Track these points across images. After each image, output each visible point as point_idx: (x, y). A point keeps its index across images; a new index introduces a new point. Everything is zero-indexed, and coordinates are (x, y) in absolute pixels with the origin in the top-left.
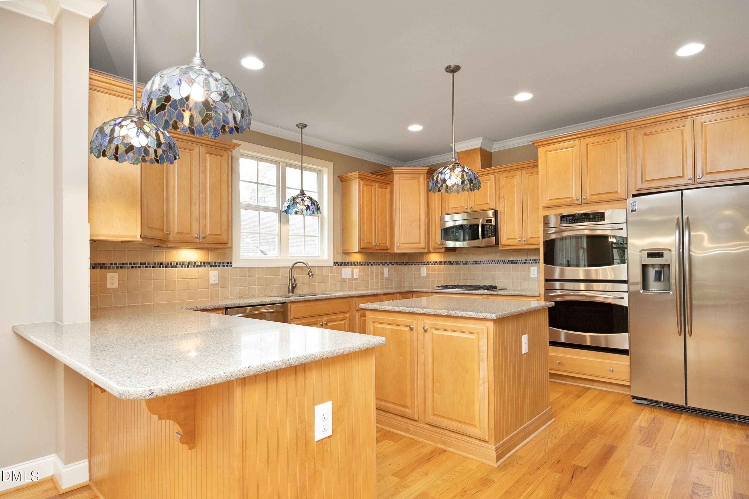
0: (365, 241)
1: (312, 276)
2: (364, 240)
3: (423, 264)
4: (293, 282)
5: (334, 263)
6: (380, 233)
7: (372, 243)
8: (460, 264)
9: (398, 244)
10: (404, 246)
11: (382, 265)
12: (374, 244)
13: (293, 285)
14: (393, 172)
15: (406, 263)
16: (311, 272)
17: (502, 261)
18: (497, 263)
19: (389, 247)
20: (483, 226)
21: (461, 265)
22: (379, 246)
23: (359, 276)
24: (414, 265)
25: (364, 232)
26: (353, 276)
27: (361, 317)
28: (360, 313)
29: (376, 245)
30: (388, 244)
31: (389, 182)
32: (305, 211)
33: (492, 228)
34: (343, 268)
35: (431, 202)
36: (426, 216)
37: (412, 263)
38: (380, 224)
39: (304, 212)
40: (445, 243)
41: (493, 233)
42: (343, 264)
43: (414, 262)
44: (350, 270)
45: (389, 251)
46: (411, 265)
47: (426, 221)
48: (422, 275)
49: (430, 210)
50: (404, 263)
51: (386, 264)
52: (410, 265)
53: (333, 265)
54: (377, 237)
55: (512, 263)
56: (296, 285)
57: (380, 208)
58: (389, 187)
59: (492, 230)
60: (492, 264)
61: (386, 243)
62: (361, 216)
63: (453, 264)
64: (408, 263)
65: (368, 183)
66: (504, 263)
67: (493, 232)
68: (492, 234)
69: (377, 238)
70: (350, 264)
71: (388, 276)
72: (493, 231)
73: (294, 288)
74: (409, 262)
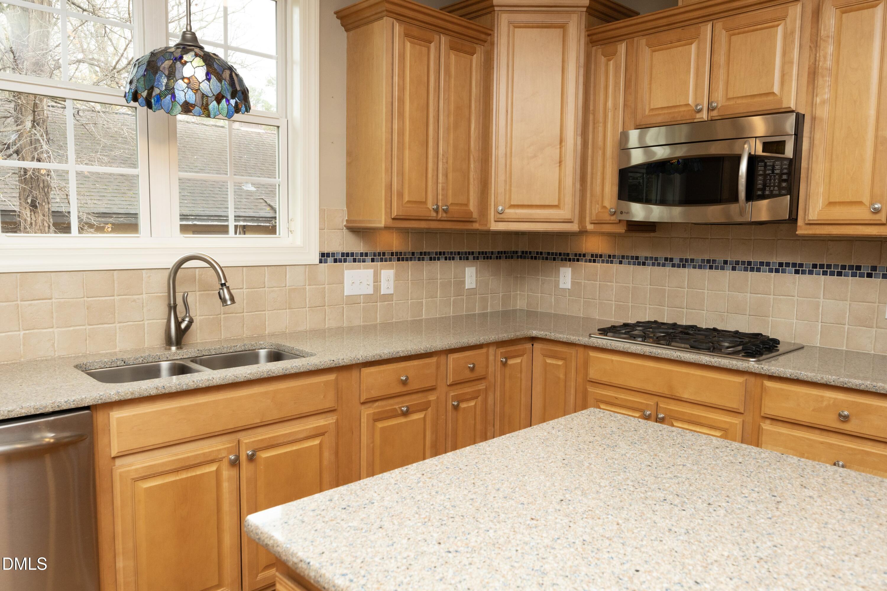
0: (406, 198)
1: (232, 299)
2: (400, 195)
3: (566, 260)
4: (180, 316)
5: (323, 255)
6: (450, 176)
7: (425, 203)
8: (664, 265)
9: (500, 208)
10: (516, 213)
11: (460, 259)
12: (431, 205)
13: (178, 324)
14: (493, 6)
15: (523, 252)
16: (228, 288)
17: (794, 265)
18: (777, 271)
19: (475, 215)
20: (753, 160)
21: (668, 269)
22: (445, 211)
23: (396, 287)
24: (543, 259)
25: (401, 173)
26: (377, 288)
27: (376, 420)
28: (371, 411)
29: (436, 211)
30: (473, 206)
31: (483, 36)
32: (215, 102)
33: (782, 169)
34: (348, 268)
35: (595, 94)
36: (579, 132)
37: (537, 253)
38: (451, 151)
39: (211, 107)
40: (629, 208)
41: (784, 184)
42: (350, 258)
43: (541, 253)
44: (370, 272)
45: (476, 226)
46: (536, 258)
47: (579, 147)
48: (562, 286)
49: (591, 117)
50: (517, 252)
51: (471, 257)
52: (532, 258)
53: (317, 262)
54: (440, 186)
55: (825, 273)
56: (191, 322)
57: (452, 107)
58: (480, 50)
59: (781, 174)
60: (758, 270)
61: (467, 205)
62: (395, 127)
63: (644, 264)
64: (526, 252)
65: (416, 31)
66: (797, 272)
67: (785, 181)
68: (780, 188)
69: (440, 191)
70: (369, 258)
71: (474, 286)
72: (785, 177)
73: (181, 333)
74: (530, 253)
